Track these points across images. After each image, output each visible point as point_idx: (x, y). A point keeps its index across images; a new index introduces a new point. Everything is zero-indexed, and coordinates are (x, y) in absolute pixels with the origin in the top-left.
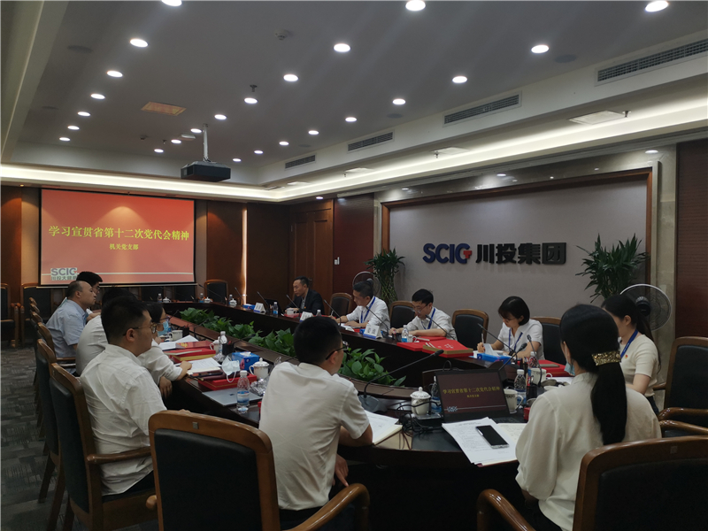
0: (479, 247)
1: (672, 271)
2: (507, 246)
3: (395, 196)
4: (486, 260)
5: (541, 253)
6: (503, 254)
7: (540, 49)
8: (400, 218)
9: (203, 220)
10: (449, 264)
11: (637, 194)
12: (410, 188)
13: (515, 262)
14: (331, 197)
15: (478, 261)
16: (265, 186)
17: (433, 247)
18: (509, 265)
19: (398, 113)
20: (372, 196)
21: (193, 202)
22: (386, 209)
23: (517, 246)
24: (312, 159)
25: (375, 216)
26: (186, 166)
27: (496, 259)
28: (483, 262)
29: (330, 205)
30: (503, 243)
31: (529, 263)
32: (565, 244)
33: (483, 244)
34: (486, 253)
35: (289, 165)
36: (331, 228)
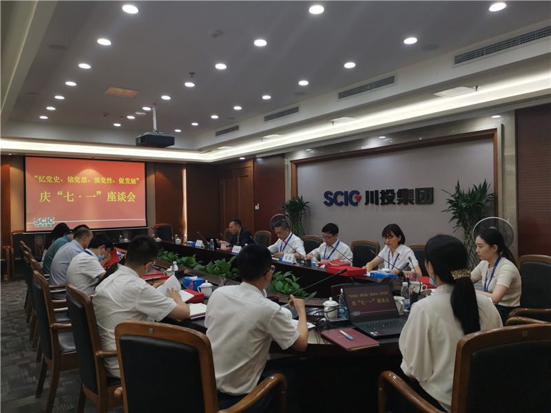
0: (367, 192)
1: (514, 207)
2: (388, 191)
3: (301, 156)
4: (372, 202)
5: (414, 196)
6: (385, 197)
7: (411, 41)
8: (305, 173)
9: (152, 178)
10: (344, 206)
11: (486, 149)
12: (312, 149)
13: (395, 203)
14: (252, 157)
15: (366, 204)
16: (200, 150)
17: (332, 194)
18: (391, 206)
19: (303, 92)
20: (283, 156)
21: (143, 164)
22: (294, 166)
23: (396, 191)
24: (237, 128)
25: (286, 171)
26: (140, 136)
27: (380, 201)
28: (370, 204)
29: (250, 164)
30: (385, 189)
31: (406, 204)
32: (433, 188)
33: (370, 190)
34: (372, 197)
35: (218, 134)
36: (252, 181)
